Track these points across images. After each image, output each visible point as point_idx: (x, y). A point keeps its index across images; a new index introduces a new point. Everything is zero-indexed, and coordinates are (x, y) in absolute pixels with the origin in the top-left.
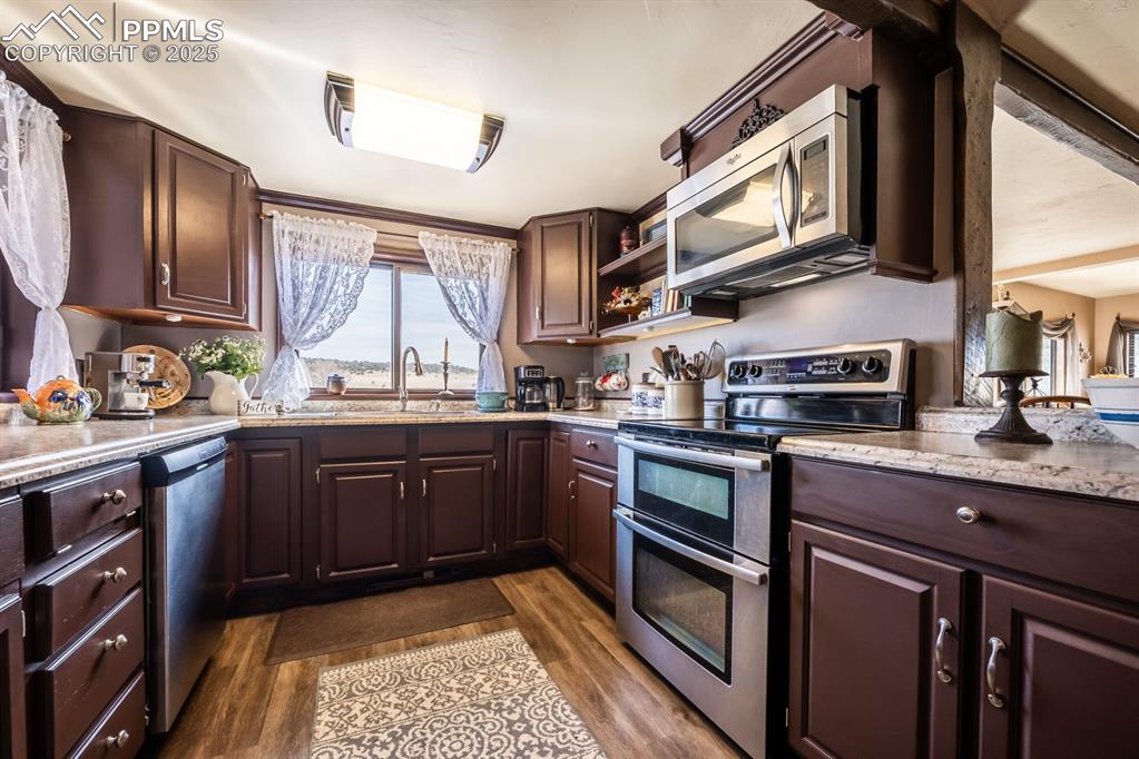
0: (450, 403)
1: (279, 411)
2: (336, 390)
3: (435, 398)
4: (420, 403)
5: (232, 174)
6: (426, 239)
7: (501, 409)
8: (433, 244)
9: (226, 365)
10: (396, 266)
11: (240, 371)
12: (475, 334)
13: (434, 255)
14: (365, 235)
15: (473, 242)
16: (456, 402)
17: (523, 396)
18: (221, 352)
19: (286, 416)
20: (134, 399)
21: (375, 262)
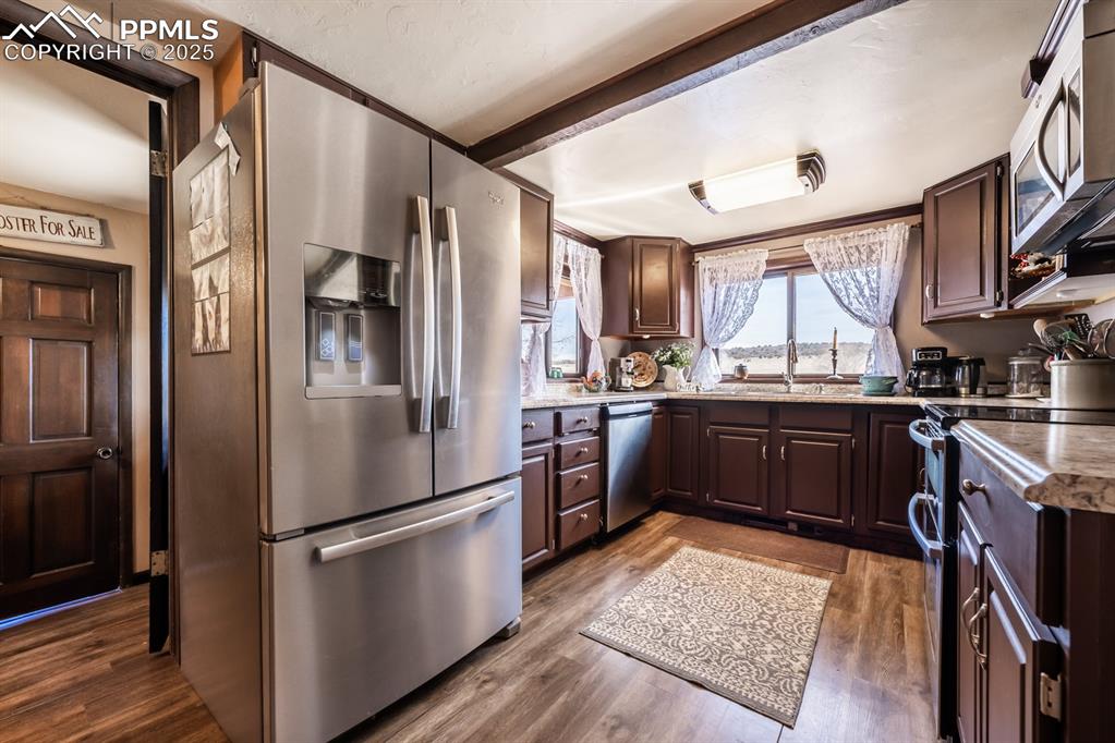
0: (836, 386)
1: (698, 390)
2: (741, 375)
3: (818, 383)
4: (807, 386)
5: (671, 247)
6: (811, 245)
7: (889, 391)
8: (817, 247)
9: (672, 361)
10: (790, 272)
11: (678, 364)
12: (865, 321)
13: (819, 255)
14: (761, 254)
15: (860, 233)
16: (844, 386)
18: (670, 353)
19: (701, 393)
20: (627, 381)
21: (767, 275)
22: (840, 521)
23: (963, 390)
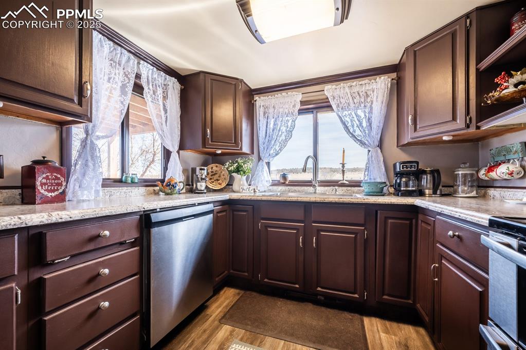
0: (345, 188)
1: (255, 191)
2: (284, 181)
3: (334, 186)
4: (326, 188)
5: (235, 84)
6: (329, 90)
7: (381, 193)
8: (333, 92)
9: (238, 170)
10: (315, 112)
11: (242, 173)
12: (362, 143)
13: (334, 98)
14: (296, 97)
15: (360, 83)
16: (349, 188)
17: (399, 185)
18: (236, 164)
19: (257, 194)
20: (202, 186)
21: (301, 112)
22: (356, 296)
23: (427, 192)
